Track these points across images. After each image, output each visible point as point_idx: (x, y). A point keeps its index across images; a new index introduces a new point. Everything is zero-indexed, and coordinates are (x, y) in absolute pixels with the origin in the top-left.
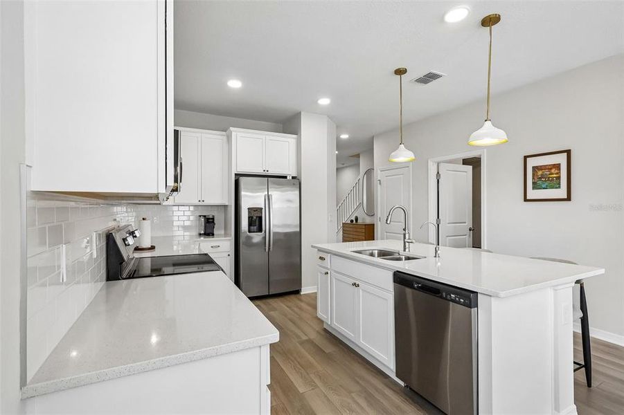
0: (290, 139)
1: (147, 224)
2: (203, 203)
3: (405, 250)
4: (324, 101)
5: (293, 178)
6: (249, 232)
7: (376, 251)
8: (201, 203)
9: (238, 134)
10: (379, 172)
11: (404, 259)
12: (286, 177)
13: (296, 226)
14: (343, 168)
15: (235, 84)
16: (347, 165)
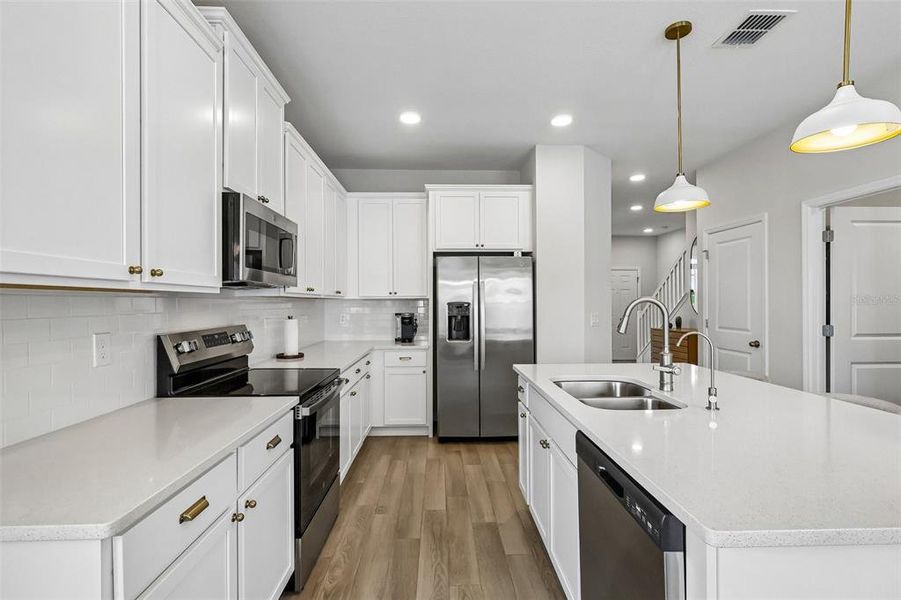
0: (521, 192)
1: (293, 323)
2: (396, 297)
3: (662, 387)
4: (562, 121)
5: (524, 254)
6: (450, 338)
7: (618, 385)
8: (393, 297)
9: (438, 193)
10: (705, 235)
11: (650, 405)
12: (512, 254)
13: (526, 332)
14: (666, 234)
15: (410, 119)
16: (673, 229)
